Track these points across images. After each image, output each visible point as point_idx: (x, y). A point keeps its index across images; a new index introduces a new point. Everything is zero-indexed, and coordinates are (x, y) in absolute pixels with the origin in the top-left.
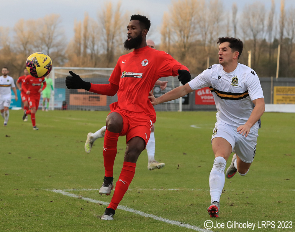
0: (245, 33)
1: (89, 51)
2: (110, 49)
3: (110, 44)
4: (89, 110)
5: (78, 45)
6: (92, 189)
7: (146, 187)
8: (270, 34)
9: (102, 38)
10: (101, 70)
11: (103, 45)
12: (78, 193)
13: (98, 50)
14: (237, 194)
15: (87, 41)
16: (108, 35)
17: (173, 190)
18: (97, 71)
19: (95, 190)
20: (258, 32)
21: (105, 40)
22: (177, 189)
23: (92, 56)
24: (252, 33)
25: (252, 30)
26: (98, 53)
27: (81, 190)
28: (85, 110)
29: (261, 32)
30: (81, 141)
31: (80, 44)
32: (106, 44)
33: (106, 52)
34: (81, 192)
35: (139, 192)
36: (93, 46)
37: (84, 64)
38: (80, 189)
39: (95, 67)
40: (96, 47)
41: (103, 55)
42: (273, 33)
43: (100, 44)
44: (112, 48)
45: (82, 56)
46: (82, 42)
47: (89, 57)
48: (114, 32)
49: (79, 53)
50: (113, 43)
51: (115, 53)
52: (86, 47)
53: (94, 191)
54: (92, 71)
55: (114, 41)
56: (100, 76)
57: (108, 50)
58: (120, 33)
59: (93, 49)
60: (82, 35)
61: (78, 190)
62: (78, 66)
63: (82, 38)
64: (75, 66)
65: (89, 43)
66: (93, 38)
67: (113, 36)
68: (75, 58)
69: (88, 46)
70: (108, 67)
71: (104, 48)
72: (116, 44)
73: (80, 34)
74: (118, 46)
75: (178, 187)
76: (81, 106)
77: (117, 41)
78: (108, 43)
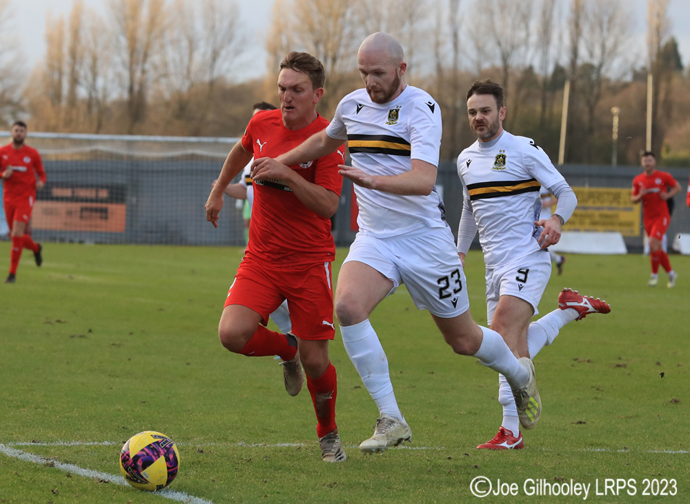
0: (480, 49)
1: (82, 92)
2: (136, 88)
3: (138, 75)
4: (81, 242)
5: (56, 76)
6: (81, 443)
7: (219, 439)
8: (545, 53)
9: (117, 59)
10: (112, 141)
11: (119, 76)
12: (47, 452)
13: (105, 89)
14: (449, 458)
15: (77, 67)
16: (133, 51)
17: (289, 447)
18: (103, 142)
19: (88, 444)
20: (513, 47)
21: (124, 63)
22: (298, 445)
23: (90, 103)
24: (498, 52)
25: (499, 44)
26: (105, 96)
27: (53, 444)
28: (71, 241)
29: (522, 49)
30: (58, 321)
31: (61, 73)
32: (126, 74)
33: (126, 96)
34: (52, 450)
35: (202, 452)
36: (94, 78)
37: (69, 124)
38: (52, 442)
39: (97, 132)
40: (100, 82)
41: (118, 103)
42: (553, 51)
43: (111, 75)
44: (142, 85)
45: (64, 103)
46: (66, 69)
47: (83, 108)
48: (148, 46)
49: (57, 96)
50: (144, 72)
51: (150, 97)
52: (75, 81)
53: (87, 447)
54: (90, 142)
55: (147, 66)
56: (111, 155)
57: (131, 90)
58: (162, 47)
59: (93, 87)
60: (66, 50)
61: (45, 444)
62: (54, 129)
63: (67, 59)
64: (47, 129)
65: (84, 71)
66: (95, 59)
67: (146, 55)
68: (48, 109)
69: (82, 80)
70: (130, 133)
71: (121, 85)
72: (151, 75)
73: (60, 46)
74: (157, 81)
75: (300, 439)
76: (61, 232)
77: (155, 67)
78: (132, 73)
